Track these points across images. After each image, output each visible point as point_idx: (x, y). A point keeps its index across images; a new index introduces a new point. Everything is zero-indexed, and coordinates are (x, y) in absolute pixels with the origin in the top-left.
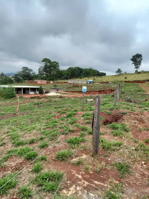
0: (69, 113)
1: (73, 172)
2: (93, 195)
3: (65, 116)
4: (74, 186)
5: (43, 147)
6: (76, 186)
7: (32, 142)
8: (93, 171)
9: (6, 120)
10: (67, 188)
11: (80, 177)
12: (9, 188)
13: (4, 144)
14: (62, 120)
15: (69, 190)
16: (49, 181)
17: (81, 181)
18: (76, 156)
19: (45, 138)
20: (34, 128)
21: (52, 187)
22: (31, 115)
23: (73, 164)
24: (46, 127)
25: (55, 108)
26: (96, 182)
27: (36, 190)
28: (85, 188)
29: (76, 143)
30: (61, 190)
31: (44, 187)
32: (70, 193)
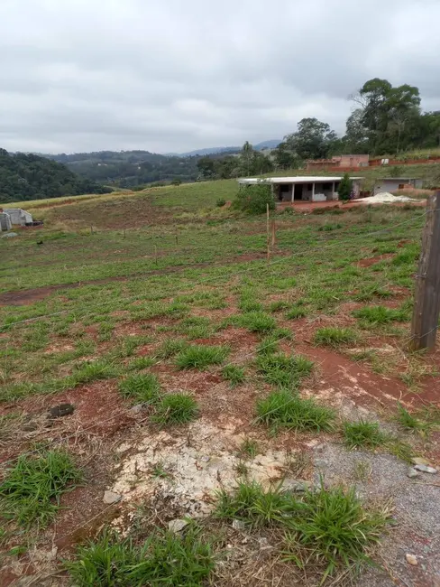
0: (402, 251)
1: (341, 369)
2: (367, 412)
3: (389, 259)
4: (332, 390)
5: (292, 317)
6: (336, 391)
7: (277, 309)
8: (392, 378)
9: (241, 265)
10: (316, 389)
11: (354, 380)
12: (208, 363)
13: (224, 306)
14: (377, 270)
15: (317, 393)
16: (280, 369)
17: (352, 387)
18: (362, 345)
19: (308, 303)
20: (294, 284)
21: (284, 377)
22: (302, 256)
23: (348, 357)
24: (325, 283)
25: (378, 240)
26: (388, 396)
27: (252, 376)
28: (354, 398)
29: (375, 320)
30: (300, 387)
31: (268, 375)
32: (317, 397)
